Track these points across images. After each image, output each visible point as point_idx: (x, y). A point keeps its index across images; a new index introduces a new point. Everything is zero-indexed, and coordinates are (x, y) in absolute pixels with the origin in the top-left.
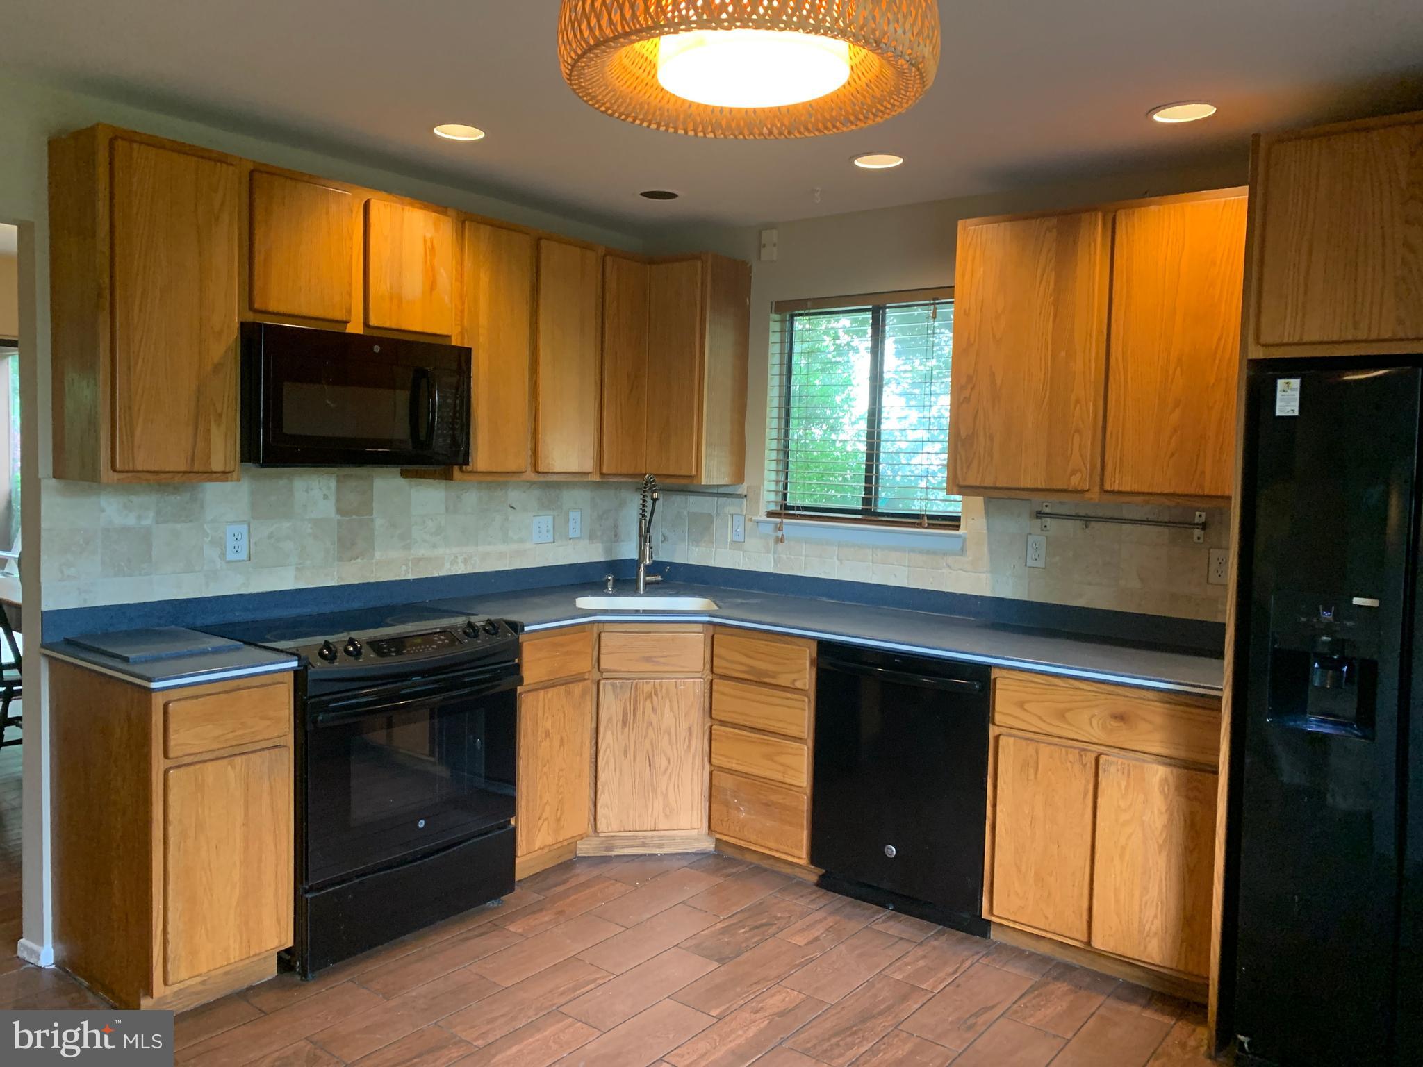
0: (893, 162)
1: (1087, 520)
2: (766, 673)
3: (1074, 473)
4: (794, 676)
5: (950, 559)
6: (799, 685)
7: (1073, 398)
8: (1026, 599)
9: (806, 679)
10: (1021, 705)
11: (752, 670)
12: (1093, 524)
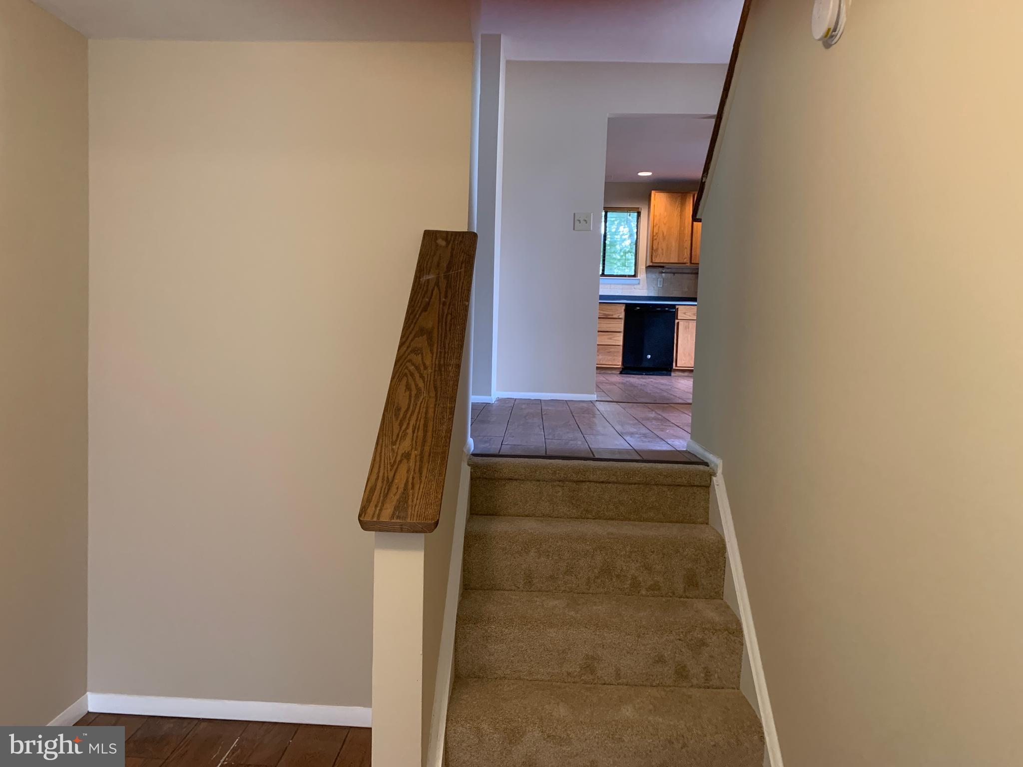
0: (649, 174)
1: (674, 273)
2: (609, 315)
3: (685, 259)
4: (618, 315)
5: (635, 286)
6: (620, 317)
7: (685, 240)
8: (657, 296)
9: (622, 315)
10: (685, 313)
11: (605, 315)
12: (676, 275)
